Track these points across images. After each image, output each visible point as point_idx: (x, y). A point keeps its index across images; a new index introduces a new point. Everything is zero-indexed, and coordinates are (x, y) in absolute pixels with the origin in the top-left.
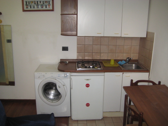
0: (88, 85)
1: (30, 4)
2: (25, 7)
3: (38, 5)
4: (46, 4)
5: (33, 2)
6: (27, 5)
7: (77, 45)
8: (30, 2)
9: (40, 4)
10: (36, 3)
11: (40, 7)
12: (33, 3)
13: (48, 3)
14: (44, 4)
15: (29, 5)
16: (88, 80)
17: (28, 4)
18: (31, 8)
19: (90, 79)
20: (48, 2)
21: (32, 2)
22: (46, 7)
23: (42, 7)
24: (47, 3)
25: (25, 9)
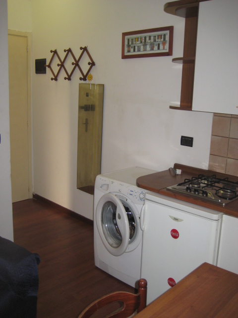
0: (175, 234)
1: (134, 43)
2: (126, 49)
3: (145, 45)
4: (159, 40)
5: (138, 38)
6: (129, 46)
7: (212, 135)
8: (134, 40)
9: (149, 41)
10: (143, 41)
11: (148, 47)
12: (138, 41)
13: (162, 40)
14: (155, 41)
15: (132, 45)
16: (176, 219)
17: (130, 43)
18: (134, 51)
19: (181, 220)
20: (163, 37)
21: (136, 39)
22: (159, 48)
23: (152, 49)
24: (161, 38)
25: (126, 54)
